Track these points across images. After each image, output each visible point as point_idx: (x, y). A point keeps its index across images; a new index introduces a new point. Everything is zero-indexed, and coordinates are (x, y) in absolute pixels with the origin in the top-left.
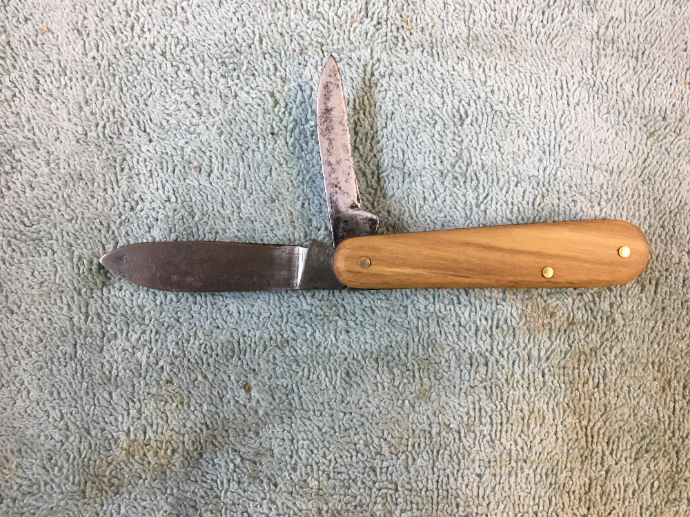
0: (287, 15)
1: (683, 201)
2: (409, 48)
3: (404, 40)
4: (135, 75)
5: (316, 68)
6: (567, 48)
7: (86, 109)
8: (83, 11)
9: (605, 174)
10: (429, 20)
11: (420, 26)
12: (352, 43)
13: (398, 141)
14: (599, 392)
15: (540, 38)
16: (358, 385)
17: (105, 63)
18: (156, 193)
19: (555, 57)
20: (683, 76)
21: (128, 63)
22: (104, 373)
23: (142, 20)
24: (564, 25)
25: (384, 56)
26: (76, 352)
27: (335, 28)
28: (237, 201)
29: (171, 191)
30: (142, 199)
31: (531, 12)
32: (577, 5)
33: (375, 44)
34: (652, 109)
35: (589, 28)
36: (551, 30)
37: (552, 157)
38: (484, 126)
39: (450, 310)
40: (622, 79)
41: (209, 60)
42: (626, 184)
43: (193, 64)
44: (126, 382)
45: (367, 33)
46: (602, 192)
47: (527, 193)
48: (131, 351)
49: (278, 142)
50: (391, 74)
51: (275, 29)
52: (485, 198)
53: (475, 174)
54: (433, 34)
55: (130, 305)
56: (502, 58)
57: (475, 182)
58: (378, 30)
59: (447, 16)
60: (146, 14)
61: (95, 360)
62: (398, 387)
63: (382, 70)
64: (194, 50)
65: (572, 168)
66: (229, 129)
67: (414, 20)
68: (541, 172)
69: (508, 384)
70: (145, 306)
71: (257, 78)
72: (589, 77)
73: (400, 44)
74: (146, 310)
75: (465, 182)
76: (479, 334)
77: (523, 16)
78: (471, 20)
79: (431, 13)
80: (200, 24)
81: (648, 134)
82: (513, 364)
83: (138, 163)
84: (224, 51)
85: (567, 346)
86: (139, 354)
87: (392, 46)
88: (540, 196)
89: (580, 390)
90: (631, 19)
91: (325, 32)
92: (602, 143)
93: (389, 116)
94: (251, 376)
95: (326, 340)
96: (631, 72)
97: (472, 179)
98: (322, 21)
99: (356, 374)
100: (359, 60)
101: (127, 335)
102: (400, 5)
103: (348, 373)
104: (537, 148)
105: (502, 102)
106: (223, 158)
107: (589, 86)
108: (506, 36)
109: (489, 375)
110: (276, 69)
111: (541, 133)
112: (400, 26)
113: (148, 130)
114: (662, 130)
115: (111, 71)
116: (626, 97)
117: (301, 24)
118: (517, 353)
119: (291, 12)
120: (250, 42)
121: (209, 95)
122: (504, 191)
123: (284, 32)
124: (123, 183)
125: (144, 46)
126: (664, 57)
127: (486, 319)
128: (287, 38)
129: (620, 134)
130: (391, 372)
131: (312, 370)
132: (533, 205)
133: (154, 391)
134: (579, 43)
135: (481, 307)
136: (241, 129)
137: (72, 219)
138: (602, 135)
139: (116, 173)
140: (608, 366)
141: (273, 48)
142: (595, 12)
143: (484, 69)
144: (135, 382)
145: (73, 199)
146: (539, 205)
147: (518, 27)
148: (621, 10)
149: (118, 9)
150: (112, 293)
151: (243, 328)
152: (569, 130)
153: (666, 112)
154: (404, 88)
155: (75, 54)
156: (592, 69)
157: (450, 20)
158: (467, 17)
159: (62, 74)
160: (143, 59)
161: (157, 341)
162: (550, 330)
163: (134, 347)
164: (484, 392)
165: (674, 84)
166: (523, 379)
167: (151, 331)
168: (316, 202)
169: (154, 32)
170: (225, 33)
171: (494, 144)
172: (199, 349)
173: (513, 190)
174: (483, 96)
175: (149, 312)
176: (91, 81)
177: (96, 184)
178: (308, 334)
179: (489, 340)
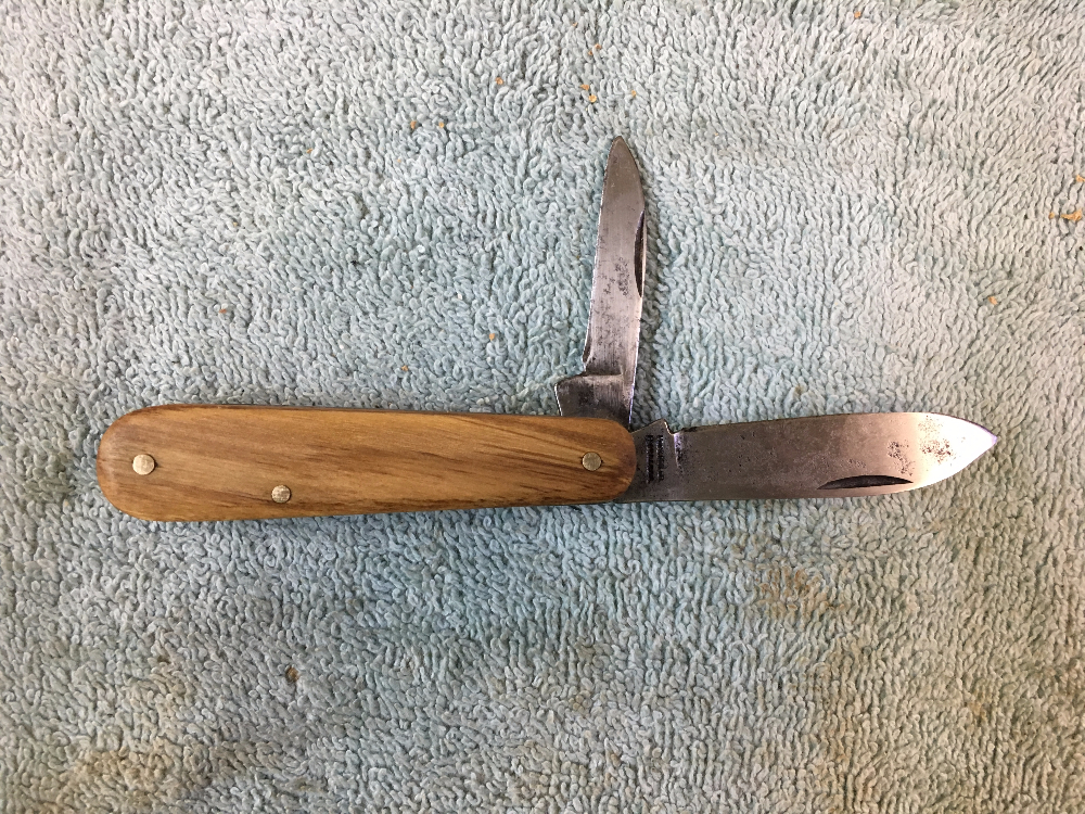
0: (391, 68)
1: (1031, 414)
2: (589, 134)
3: (583, 121)
4: (135, 154)
5: (435, 158)
6: (854, 148)
7: (50, 205)
8: (56, 45)
9: (905, 361)
10: (625, 89)
11: (610, 98)
12: (496, 120)
13: (562, 286)
14: (870, 719)
15: (810, 128)
16: (474, 682)
17: (86, 133)
18: (158, 348)
19: (833, 162)
20: (1048, 205)
21: (126, 134)
22: (59, 639)
23: (152, 64)
24: (851, 109)
25: (547, 145)
26: (15, 604)
27: (470, 94)
28: (291, 370)
29: (182, 347)
30: (137, 358)
31: (799, 84)
32: (876, 76)
33: (535, 123)
34: (991, 258)
35: (893, 116)
36: (829, 116)
37: (817, 328)
38: (705, 269)
39: (634, 568)
40: (944, 205)
41: (259, 136)
42: (938, 379)
43: (231, 141)
44: (92, 655)
45: (521, 105)
46: (898, 391)
47: (772, 384)
48: (103, 606)
49: (364, 276)
50: (558, 175)
51: (369, 90)
52: (703, 387)
53: (688, 348)
54: (632, 114)
55: (105, 531)
56: (744, 159)
57: (687, 360)
58: (540, 101)
59: (656, 84)
60: (158, 54)
61: (45, 617)
62: (539, 689)
63: (543, 166)
64: (235, 119)
65: (849, 348)
66: (283, 251)
67: (602, 88)
68: (797, 351)
69: (721, 698)
70: (130, 534)
71: (336, 169)
72: (887, 198)
73: (575, 127)
74: (131, 540)
75: (670, 359)
76: (679, 612)
77: (784, 90)
78: (696, 93)
79: (629, 77)
80: (247, 77)
81: (980, 298)
82: (732, 664)
83: (132, 298)
84: (284, 121)
85: (822, 640)
86: (115, 612)
87: (563, 129)
88: (793, 389)
89: (840, 714)
90: (966, 103)
91: (452, 99)
92: (903, 311)
93: (551, 244)
94: (297, 657)
95: (425, 604)
96: (959, 193)
97: (682, 356)
98: (448, 80)
99: (471, 664)
100: (506, 148)
101: (98, 579)
102: (578, 62)
103: (457, 663)
104: (792, 311)
105: (738, 232)
106: (270, 298)
107: (885, 214)
108: (754, 123)
109: (691, 681)
110: (368, 156)
111: (801, 288)
112: (577, 98)
113: (150, 244)
114: (1005, 293)
115: (97, 146)
116: (947, 235)
117: (413, 83)
118: (739, 648)
119: (398, 63)
120: (328, 109)
121: (254, 193)
122: (734, 378)
123: (384, 96)
124: (108, 332)
125: (153, 107)
126: (1017, 172)
127: (692, 588)
128: (389, 106)
129: (933, 296)
130: (529, 664)
131: (399, 652)
132: (782, 405)
133: (137, 673)
134: (874, 141)
135: (684, 567)
136: (303, 253)
137: (19, 385)
138: (903, 297)
139: (96, 314)
140: (888, 678)
141: (364, 121)
142: (906, 89)
143: (713, 176)
144: (108, 656)
145: (21, 354)
146: (793, 404)
147: (775, 109)
148: (952, 88)
149: (114, 44)
150: (78, 510)
151: (290, 576)
152: (847, 285)
153: (1013, 263)
154: (577, 200)
155: (40, 115)
156: (895, 185)
157: (662, 91)
158: (689, 87)
159: (17, 146)
160: (151, 127)
161: (145, 591)
162: (797, 613)
163: (108, 600)
164: (680, 706)
165: (1032, 217)
166: (747, 691)
167: (138, 575)
168: (421, 376)
169: (171, 84)
170: (288, 93)
171: (722, 301)
172: (214, 610)
173: (750, 379)
174: (707, 220)
175: (136, 543)
176: (62, 159)
177: (60, 331)
178: (395, 592)
179: (694, 621)
